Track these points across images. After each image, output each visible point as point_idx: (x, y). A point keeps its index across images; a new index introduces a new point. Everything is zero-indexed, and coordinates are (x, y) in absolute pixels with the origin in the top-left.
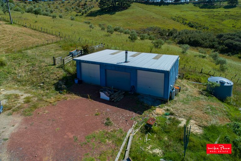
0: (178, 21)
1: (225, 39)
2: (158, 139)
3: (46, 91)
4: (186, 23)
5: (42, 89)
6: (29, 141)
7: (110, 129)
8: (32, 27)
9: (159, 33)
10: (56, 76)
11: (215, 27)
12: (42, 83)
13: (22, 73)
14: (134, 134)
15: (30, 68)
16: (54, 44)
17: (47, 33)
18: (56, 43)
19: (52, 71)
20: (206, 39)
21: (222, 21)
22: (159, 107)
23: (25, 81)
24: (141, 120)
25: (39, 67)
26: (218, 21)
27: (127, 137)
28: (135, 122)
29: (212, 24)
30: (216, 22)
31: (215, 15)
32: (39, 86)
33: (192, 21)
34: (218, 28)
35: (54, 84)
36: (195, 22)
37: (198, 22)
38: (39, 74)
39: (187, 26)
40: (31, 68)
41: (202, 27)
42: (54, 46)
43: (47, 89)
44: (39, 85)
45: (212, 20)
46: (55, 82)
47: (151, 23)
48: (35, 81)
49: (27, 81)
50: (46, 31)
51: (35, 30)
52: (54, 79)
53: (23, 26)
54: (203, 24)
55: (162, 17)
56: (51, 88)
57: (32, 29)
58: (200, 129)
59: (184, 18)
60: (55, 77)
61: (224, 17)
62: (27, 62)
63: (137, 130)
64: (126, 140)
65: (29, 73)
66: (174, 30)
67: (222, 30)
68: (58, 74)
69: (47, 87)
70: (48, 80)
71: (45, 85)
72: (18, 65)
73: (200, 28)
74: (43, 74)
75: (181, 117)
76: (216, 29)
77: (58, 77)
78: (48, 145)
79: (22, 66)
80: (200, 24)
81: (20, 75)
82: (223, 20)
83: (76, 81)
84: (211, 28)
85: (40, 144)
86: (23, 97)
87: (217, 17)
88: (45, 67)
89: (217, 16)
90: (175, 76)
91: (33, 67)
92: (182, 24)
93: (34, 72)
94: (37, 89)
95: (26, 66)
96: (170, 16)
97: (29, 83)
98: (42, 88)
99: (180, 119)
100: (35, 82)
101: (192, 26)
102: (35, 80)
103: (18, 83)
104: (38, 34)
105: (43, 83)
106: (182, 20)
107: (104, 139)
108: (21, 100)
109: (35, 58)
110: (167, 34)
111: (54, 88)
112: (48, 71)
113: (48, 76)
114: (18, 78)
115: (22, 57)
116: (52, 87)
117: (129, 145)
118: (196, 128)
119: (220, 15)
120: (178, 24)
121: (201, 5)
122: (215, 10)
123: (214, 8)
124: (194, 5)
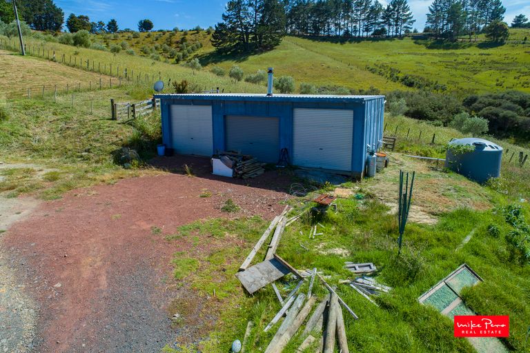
0: (380, 74)
1: (481, 106)
2: (340, 233)
3: (94, 165)
4: (397, 78)
5: (87, 161)
6: (52, 234)
7: (231, 218)
8: (67, 61)
10: (117, 136)
11: (460, 85)
12: (86, 151)
13: (42, 134)
14: (287, 225)
15: (60, 126)
16: (114, 90)
17: (99, 72)
18: (118, 87)
19: (107, 129)
20: (440, 108)
21: (475, 74)
22: (342, 187)
23: (49, 149)
24: (301, 205)
25: (81, 121)
26: (465, 73)
27: (271, 227)
28: (289, 208)
29: (453, 79)
30: (461, 76)
31: (460, 61)
32: (78, 157)
33: (410, 73)
34: (465, 87)
35: (112, 153)
36: (418, 77)
37: (425, 76)
38: (78, 135)
39: (400, 85)
40: (62, 125)
41: (432, 86)
42: (114, 92)
43: (97, 162)
44: (78, 154)
45: (454, 72)
46: (115, 148)
47: (323, 79)
48: (71, 148)
49: (54, 149)
50: (96, 68)
51: (73, 66)
52: (113, 143)
53: (48, 59)
54: (434, 81)
55: (347, 65)
56: (105, 159)
57: (68, 65)
58: (431, 218)
59: (392, 68)
60: (115, 139)
61: (478, 65)
62: (55, 114)
63: (293, 219)
64: (267, 232)
65: (57, 135)
66: (373, 91)
67: (475, 91)
68: (121, 134)
69: (97, 158)
70: (99, 145)
71: (92, 155)
72: (33, 120)
73: (428, 88)
74: (89, 135)
75: (392, 202)
76: (461, 89)
77: (121, 140)
78: (93, 240)
79: (43, 121)
80: (428, 80)
81: (37, 138)
82: (475, 72)
83: (161, 150)
84: (450, 87)
85: (76, 237)
86: (43, 173)
87: (463, 66)
88: (92, 123)
89: (464, 63)
90: (377, 139)
91: (66, 123)
92: (389, 81)
93: (69, 132)
94: (74, 162)
95: (50, 122)
96: (363, 64)
97: (57, 152)
98: (87, 159)
99: (389, 204)
100: (70, 150)
101: (411, 85)
102: (69, 146)
103: (33, 154)
104: (79, 73)
105: (88, 151)
106: (389, 72)
107: (219, 230)
108: (39, 177)
109: (72, 108)
111: (112, 161)
112: (99, 129)
113: (98, 137)
114: (33, 143)
115: (42, 105)
116: (107, 158)
117: (276, 239)
118: (424, 217)
119: (470, 62)
120: (382, 79)
121: (429, 43)
122: (459, 51)
123: (456, 47)
124: (415, 43)
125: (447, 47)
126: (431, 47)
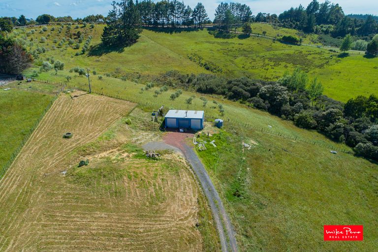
0: (194, 61)
1: (233, 85)
4: (202, 64)
9: (179, 79)
11: (228, 68)
21: (235, 59)
22: (200, 132)
24: (195, 135)
26: (231, 59)
29: (226, 63)
31: (230, 49)
33: (208, 59)
34: (230, 69)
36: (211, 62)
39: (204, 69)
41: (217, 69)
45: (226, 57)
47: (168, 65)
54: (218, 65)
59: (199, 55)
61: (237, 52)
66: (193, 75)
67: (234, 72)
73: (215, 71)
80: (215, 65)
82: (236, 57)
87: (231, 53)
89: (231, 51)
92: (199, 66)
96: (185, 53)
106: (198, 59)
110: (187, 80)
119: (234, 49)
120: (195, 65)
121: (216, 33)
122: (230, 41)
123: (228, 37)
124: (209, 33)
125: (224, 37)
126: (216, 37)
